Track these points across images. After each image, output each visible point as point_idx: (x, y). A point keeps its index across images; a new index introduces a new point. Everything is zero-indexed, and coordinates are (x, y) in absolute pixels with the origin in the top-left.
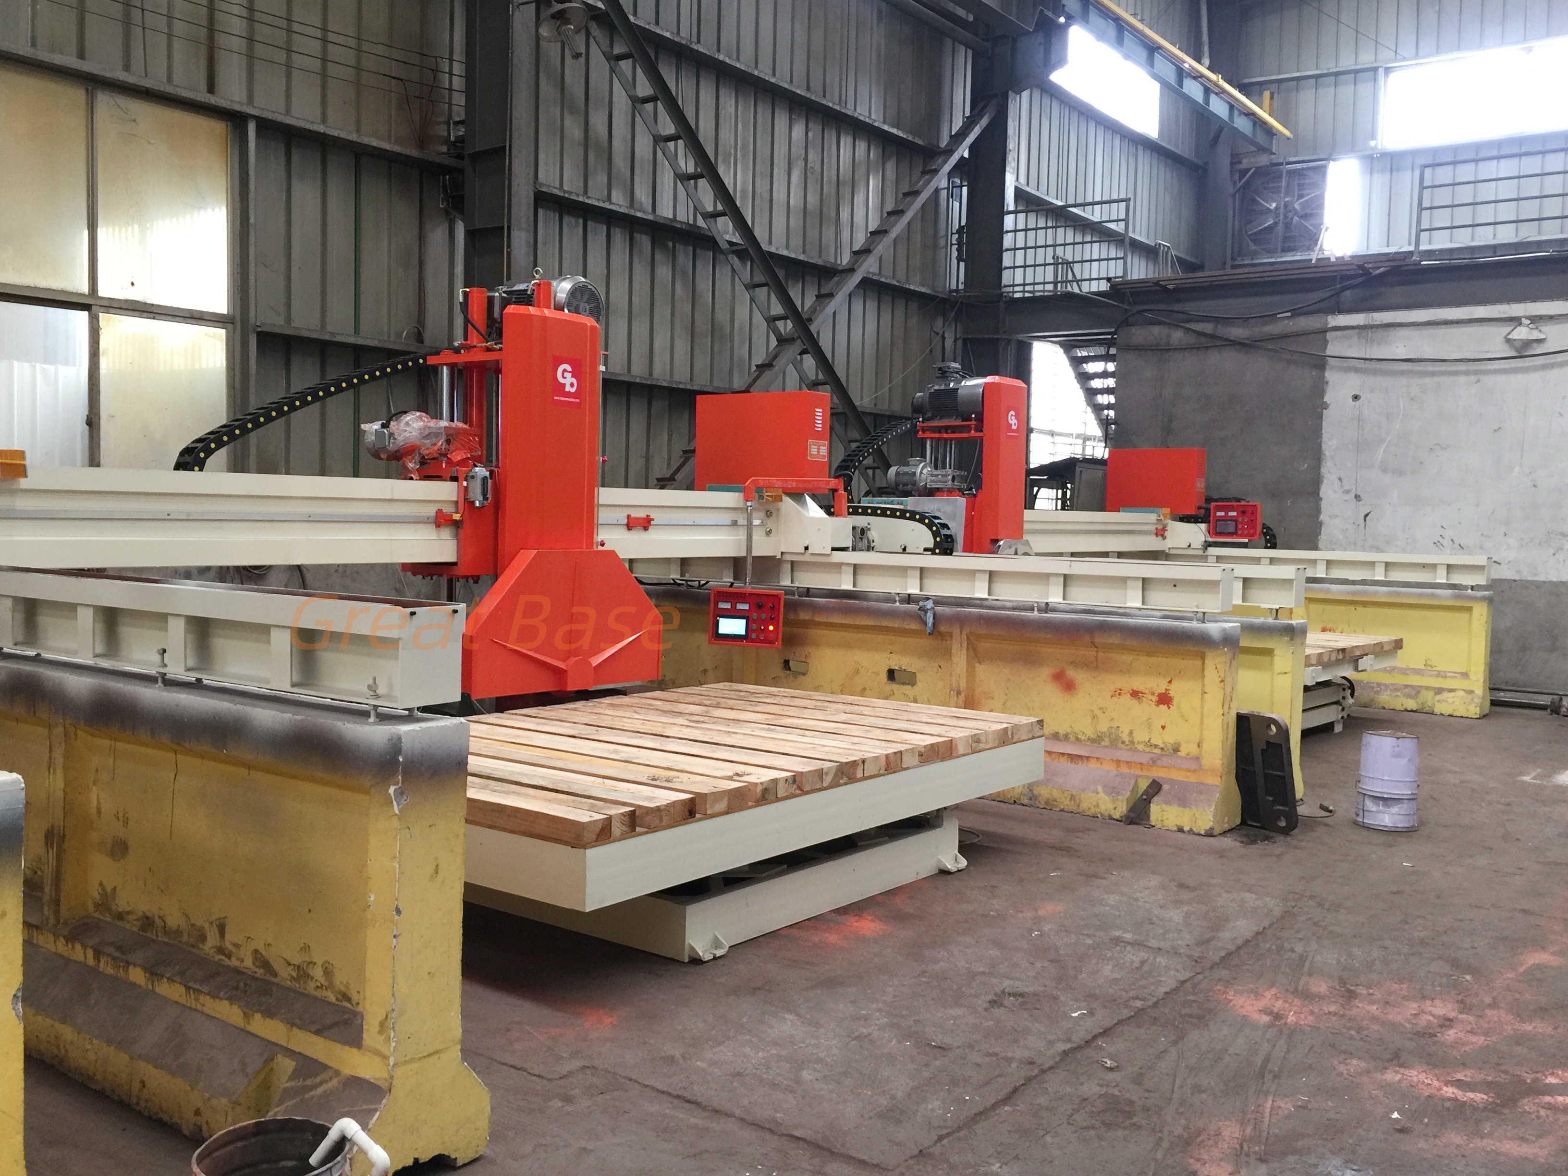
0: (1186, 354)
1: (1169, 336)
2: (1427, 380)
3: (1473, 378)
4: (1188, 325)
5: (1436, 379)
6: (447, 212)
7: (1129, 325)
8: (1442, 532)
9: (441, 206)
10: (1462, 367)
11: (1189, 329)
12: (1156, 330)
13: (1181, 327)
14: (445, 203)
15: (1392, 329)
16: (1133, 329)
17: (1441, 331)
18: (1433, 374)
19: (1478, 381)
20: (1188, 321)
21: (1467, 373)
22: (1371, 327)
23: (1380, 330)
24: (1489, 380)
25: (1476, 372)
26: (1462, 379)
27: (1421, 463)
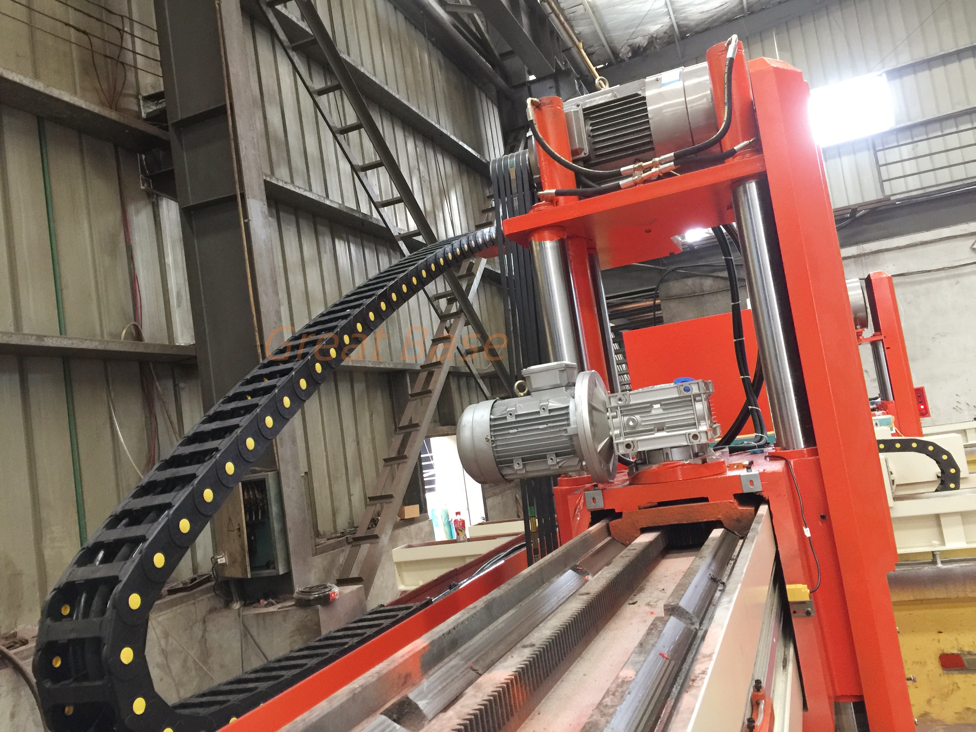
0: (719, 295)
1: (702, 285)
2: (918, 287)
3: (953, 281)
4: (715, 274)
5: (924, 286)
6: (149, 195)
7: (667, 281)
8: (958, 399)
9: (142, 187)
10: (942, 274)
11: (718, 277)
12: (690, 281)
13: (711, 276)
14: (146, 185)
15: (881, 254)
16: (671, 284)
17: (920, 249)
18: (921, 282)
19: (957, 283)
20: (714, 271)
21: (947, 278)
22: (865, 255)
23: (871, 257)
24: (965, 281)
25: (954, 276)
26: (945, 283)
27: (928, 349)
